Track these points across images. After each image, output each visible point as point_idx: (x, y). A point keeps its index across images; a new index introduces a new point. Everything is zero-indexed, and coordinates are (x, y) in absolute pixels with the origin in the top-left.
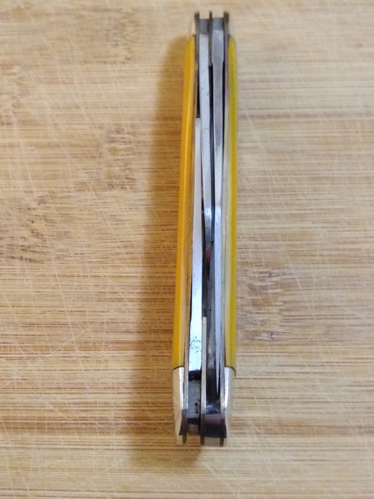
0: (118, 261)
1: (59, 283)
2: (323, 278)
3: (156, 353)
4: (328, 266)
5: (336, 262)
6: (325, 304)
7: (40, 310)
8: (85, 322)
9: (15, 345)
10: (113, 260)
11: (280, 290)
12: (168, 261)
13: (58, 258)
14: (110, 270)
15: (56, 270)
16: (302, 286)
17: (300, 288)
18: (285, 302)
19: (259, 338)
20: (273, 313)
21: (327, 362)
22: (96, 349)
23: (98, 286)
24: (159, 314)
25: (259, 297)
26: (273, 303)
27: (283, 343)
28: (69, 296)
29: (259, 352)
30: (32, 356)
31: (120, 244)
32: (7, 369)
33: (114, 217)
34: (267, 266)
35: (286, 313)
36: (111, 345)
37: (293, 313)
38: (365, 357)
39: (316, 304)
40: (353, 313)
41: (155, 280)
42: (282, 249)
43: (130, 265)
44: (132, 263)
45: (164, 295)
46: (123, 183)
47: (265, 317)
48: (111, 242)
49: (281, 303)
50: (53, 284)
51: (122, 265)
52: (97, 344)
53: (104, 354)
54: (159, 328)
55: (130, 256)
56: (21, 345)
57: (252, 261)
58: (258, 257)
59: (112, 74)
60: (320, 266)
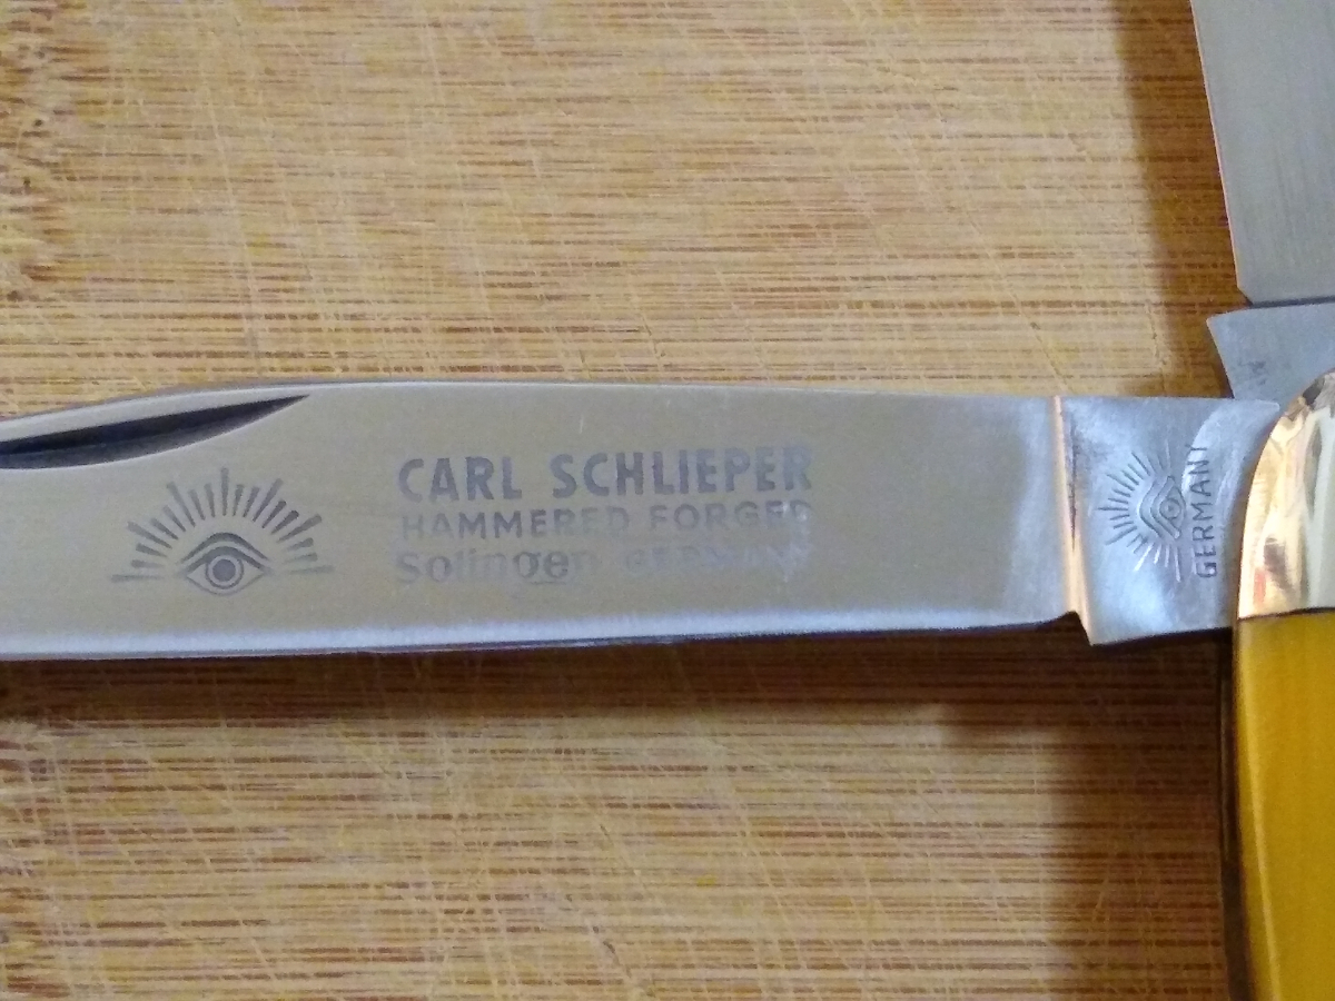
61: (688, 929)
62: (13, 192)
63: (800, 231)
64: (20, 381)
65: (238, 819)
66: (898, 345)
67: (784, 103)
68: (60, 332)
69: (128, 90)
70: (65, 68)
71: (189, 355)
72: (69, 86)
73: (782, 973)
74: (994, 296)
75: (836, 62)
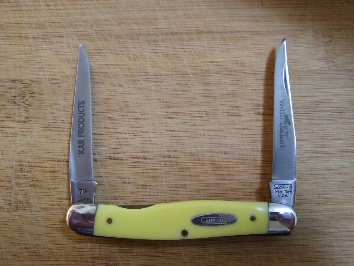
0: (22, 258)
4: (140, 259)
12: (50, 257)
31: (23, 246)
33: (19, 229)
34: (106, 259)
42: (114, 249)
44: (30, 259)
46: (24, 206)
48: (18, 245)
51: (24, 260)
55: (29, 254)
57: (98, 256)
58: (101, 253)
59: (17, 130)
60: (136, 259)
61: (100, 196)
62: (24, 108)
63: (115, 110)
66: (127, 124)
67: (114, 93)
68: (29, 125)
69: (37, 95)
71: (44, 128)
72: (30, 95)
73: (111, 200)
74: (138, 117)
75: (120, 88)
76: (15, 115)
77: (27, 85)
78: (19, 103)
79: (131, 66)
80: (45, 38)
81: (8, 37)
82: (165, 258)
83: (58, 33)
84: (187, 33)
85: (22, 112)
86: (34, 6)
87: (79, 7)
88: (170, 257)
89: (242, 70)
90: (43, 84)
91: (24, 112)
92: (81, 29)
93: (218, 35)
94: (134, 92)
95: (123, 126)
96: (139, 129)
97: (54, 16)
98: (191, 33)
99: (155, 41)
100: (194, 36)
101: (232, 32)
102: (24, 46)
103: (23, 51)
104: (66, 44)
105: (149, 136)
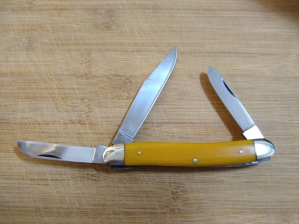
0: (125, 181)
1: (105, 189)
2: (197, 189)
3: (139, 216)
4: (199, 184)
5: (202, 182)
6: (198, 198)
7: (98, 199)
8: (115, 204)
9: (90, 212)
10: (123, 181)
11: (182, 193)
12: (143, 181)
13: (104, 180)
14: (123, 184)
15: (104, 184)
16: (190, 192)
17: (189, 192)
18: (184, 198)
19: (175, 211)
20: (180, 202)
21: (197, 220)
22: (119, 215)
23: (118, 190)
24: (140, 202)
25: (175, 196)
26: (180, 198)
27: (183, 213)
28: (108, 194)
29: (174, 216)
30: (96, 217)
32: (88, 221)
34: (178, 184)
35: (184, 202)
36: (124, 213)
37: (186, 202)
38: (210, 218)
39: (195, 199)
40: (207, 202)
41: (139, 189)
42: (183, 177)
43: (129, 183)
44: (130, 182)
45: (142, 194)
47: (177, 203)
49: (183, 198)
50: (103, 189)
52: (119, 213)
53: (121, 216)
54: (140, 207)
55: (130, 179)
56: (92, 212)
57: (173, 182)
58: (175, 180)
59: (122, 104)
60: (196, 184)
64: (127, 105)
65: (143, 136)
69: (134, 84)
70: (130, 83)
76: (121, 95)
77: (128, 78)
78: (123, 89)
79: (190, 70)
80: (138, 52)
81: (116, 51)
82: (214, 184)
83: (146, 50)
84: (222, 53)
85: (125, 93)
86: (131, 33)
87: (158, 35)
88: (218, 183)
89: (255, 75)
90: (138, 78)
91: (127, 94)
92: (160, 48)
93: (240, 55)
94: (192, 85)
95: (186, 104)
96: (196, 106)
97: (143, 40)
98: (225, 53)
99: (204, 56)
100: (227, 55)
101: (248, 53)
102: (125, 56)
103: (126, 59)
104: (151, 56)
105: (202, 111)
